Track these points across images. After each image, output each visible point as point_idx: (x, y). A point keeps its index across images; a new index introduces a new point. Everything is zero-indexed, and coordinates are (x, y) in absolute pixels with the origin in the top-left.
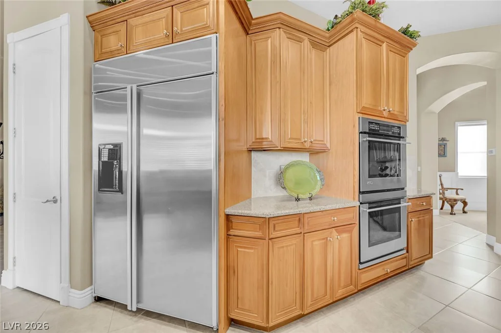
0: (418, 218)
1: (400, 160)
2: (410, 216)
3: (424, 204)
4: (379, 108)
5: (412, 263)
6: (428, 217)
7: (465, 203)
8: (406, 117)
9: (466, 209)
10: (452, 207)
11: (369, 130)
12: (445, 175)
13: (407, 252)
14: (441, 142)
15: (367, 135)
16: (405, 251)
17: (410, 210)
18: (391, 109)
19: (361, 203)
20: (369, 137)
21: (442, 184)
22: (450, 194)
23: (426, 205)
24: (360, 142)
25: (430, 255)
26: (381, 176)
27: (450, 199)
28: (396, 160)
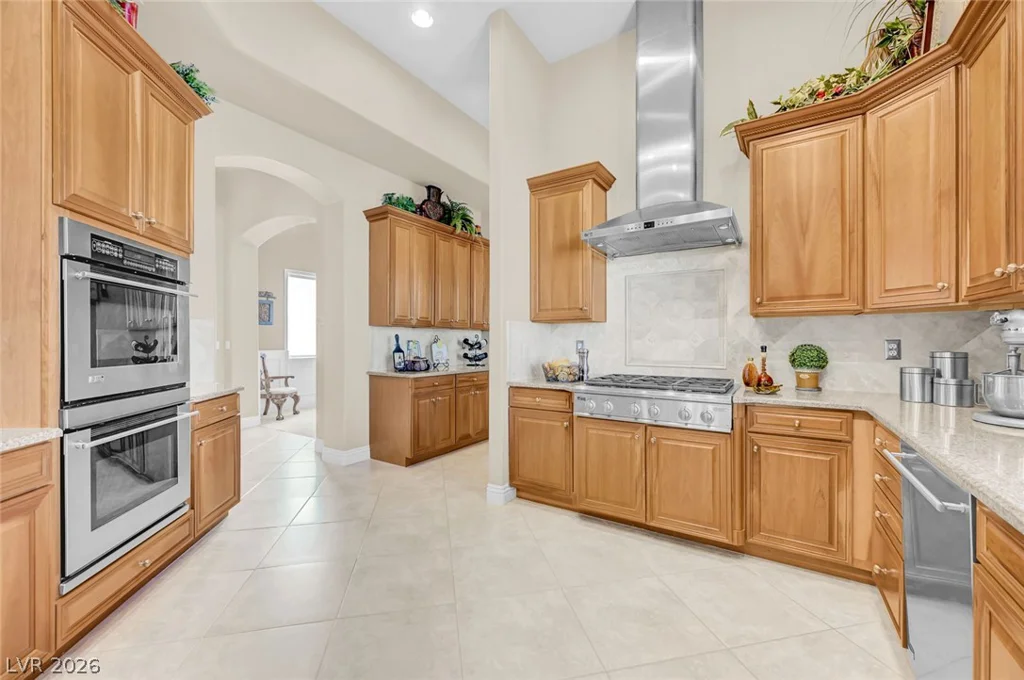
0: (214, 436)
1: (175, 327)
2: (196, 436)
3: (224, 408)
4: (124, 211)
5: (200, 526)
6: (231, 431)
7: (296, 398)
8: (188, 242)
9: (297, 409)
10: (279, 408)
11: (94, 253)
12: (270, 355)
13: (192, 508)
14: (264, 299)
15: (89, 266)
16: (186, 508)
17: (198, 424)
18: (153, 220)
19: (67, 431)
20: (92, 270)
21: (265, 371)
22: (277, 388)
23: (228, 410)
24: (65, 278)
25: (235, 498)
26: (136, 360)
27: (277, 395)
28: (167, 328)
